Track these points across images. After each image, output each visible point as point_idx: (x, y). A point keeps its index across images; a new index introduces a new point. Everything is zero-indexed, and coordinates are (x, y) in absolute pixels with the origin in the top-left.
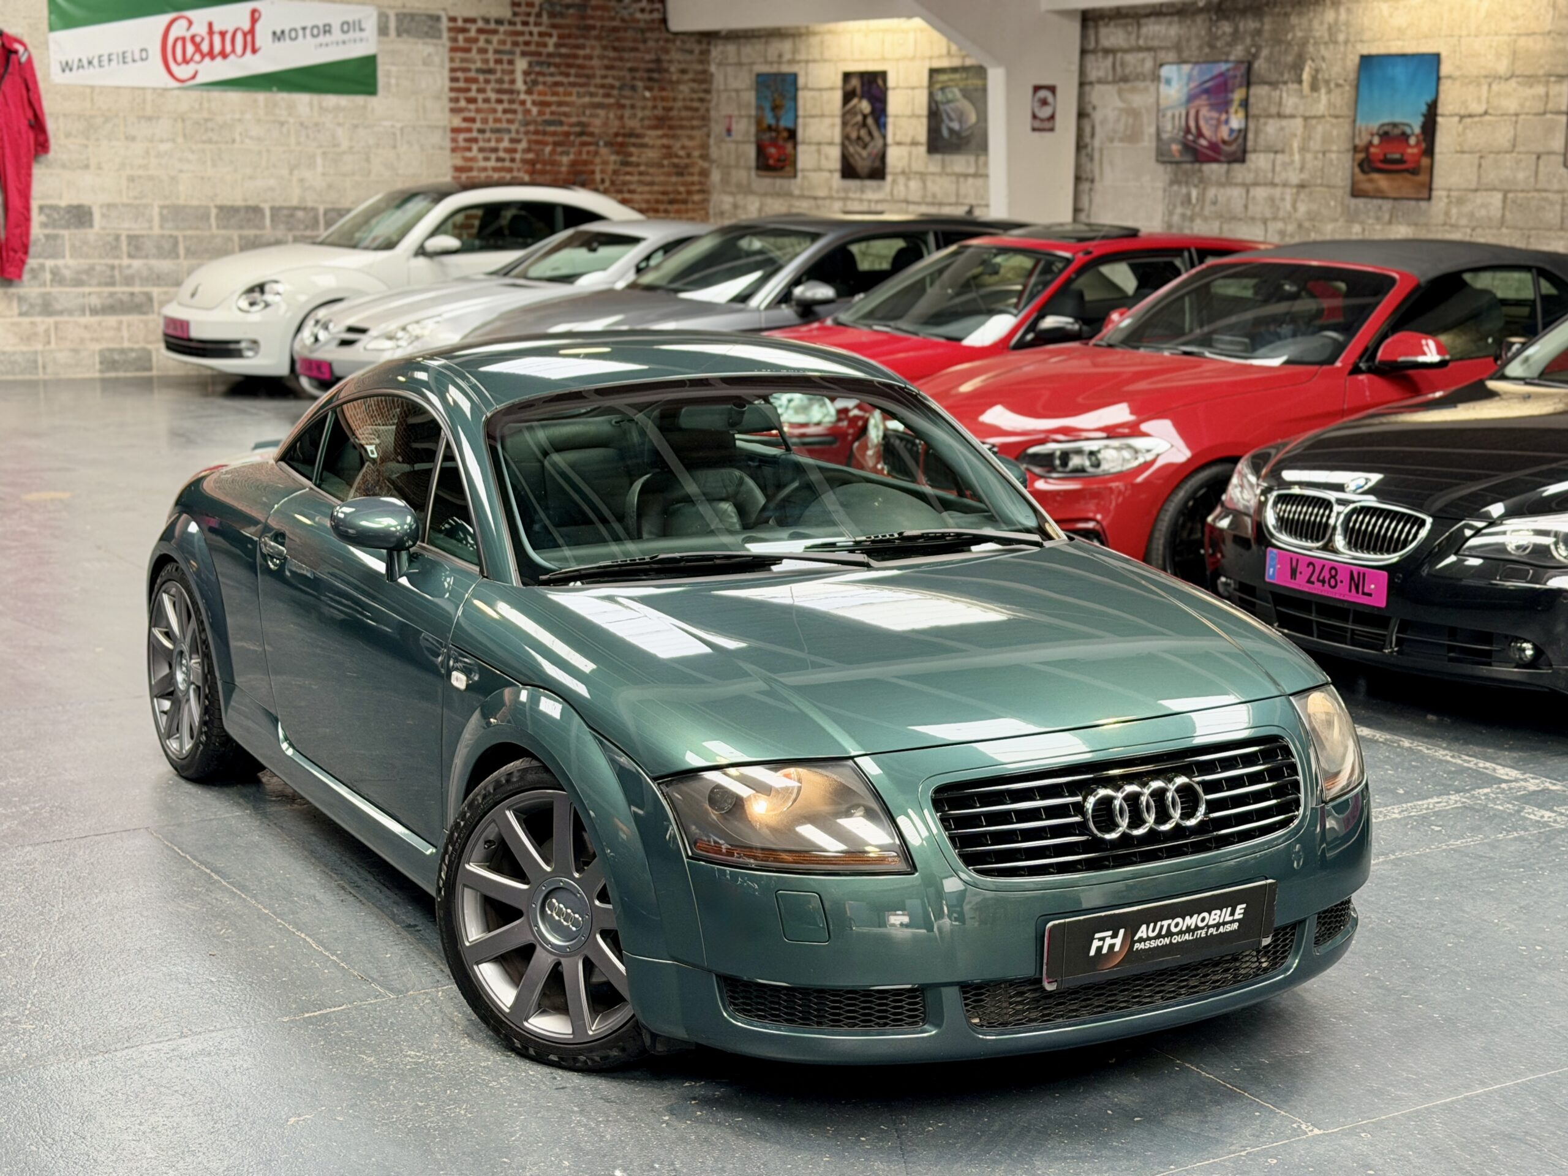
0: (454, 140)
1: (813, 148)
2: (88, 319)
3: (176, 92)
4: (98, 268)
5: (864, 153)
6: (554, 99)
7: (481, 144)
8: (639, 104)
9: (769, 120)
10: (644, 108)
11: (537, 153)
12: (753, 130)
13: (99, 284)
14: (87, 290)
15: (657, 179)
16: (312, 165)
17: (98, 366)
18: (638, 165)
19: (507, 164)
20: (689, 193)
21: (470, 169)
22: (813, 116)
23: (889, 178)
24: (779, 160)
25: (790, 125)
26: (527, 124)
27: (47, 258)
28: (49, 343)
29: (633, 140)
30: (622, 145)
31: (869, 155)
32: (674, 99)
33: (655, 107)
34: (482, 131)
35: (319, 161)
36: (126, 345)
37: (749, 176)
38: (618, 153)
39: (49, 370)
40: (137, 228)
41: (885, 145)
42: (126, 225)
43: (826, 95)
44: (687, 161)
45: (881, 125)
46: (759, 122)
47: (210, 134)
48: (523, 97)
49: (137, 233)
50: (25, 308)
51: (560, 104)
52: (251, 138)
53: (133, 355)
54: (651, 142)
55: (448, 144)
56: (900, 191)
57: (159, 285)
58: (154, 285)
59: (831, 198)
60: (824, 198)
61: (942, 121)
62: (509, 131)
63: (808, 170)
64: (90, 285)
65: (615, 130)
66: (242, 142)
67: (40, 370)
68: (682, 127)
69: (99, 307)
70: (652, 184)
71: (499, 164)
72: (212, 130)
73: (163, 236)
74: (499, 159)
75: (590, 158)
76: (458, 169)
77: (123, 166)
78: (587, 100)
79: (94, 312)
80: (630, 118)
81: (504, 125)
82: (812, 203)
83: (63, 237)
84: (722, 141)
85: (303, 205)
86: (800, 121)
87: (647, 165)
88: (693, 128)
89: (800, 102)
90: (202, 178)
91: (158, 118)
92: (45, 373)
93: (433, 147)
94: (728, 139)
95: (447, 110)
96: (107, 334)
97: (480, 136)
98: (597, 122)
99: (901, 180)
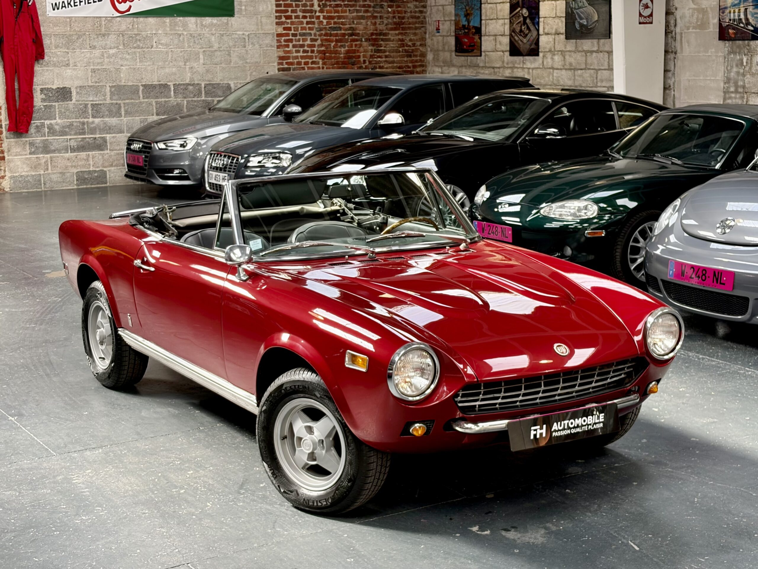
0: (278, 41)
1: (492, 38)
2: (69, 155)
3: (118, 19)
4: (75, 124)
5: (525, 40)
6: (336, 14)
7: (294, 43)
8: (386, 15)
9: (464, 22)
10: (387, 18)
11: (327, 47)
12: (453, 28)
13: (76, 134)
14: (69, 137)
15: (396, 59)
16: (197, 59)
17: (75, 182)
18: (385, 51)
19: (309, 54)
20: (414, 67)
21: (288, 58)
22: (492, 19)
23: (541, 55)
24: (470, 46)
25: (477, 25)
26: (321, 30)
27: (45, 120)
28: (47, 169)
29: (381, 37)
30: (376, 40)
31: (528, 41)
32: (405, 12)
33: (394, 17)
34: (294, 35)
35: (201, 56)
36: (91, 169)
37: (451, 56)
38: (373, 45)
39: (47, 186)
40: (97, 100)
41: (538, 35)
42: (91, 99)
43: (499, 7)
44: (414, 48)
45: (536, 24)
46: (457, 23)
47: (138, 43)
48: (318, 14)
49: (97, 102)
50: (33, 150)
51: (339, 17)
52: (162, 44)
53: (96, 174)
54: (392, 38)
55: (275, 44)
56: (548, 62)
57: (110, 133)
58: (107, 133)
59: (504, 67)
60: (499, 68)
61: (576, 19)
62: (310, 34)
63: (489, 52)
64: (71, 135)
65: (371, 31)
66: (157, 47)
67: (43, 185)
68: (410, 28)
69: (76, 147)
70: (393, 62)
71: (305, 54)
72: (140, 40)
73: (112, 103)
74: (304, 51)
75: (357, 49)
76: (281, 58)
77: (88, 64)
78: (355, 14)
79: (73, 150)
80: (379, 24)
81: (308, 31)
82: (492, 70)
83: (55, 105)
84: (434, 36)
85: (193, 83)
86: (483, 22)
87: (389, 51)
88: (416, 28)
89: (483, 11)
90: (135, 69)
91: (109, 34)
92: (45, 188)
93: (267, 46)
94: (438, 34)
95: (275, 24)
96: (80, 163)
97: (294, 38)
98: (361, 27)
99: (549, 55)
